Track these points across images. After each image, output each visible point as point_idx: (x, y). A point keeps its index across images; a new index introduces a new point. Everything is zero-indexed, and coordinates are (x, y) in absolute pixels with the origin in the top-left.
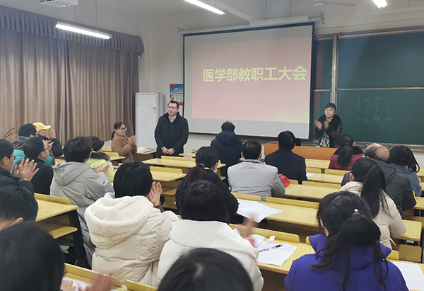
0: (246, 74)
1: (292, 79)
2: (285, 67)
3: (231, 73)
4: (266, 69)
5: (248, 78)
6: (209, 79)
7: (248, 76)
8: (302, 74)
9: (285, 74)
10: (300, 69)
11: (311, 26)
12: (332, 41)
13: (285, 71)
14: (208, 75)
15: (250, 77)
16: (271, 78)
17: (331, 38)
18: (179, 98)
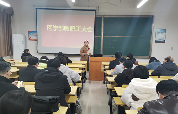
0: (67, 28)
1: (87, 31)
2: (84, 27)
3: (61, 28)
4: (76, 27)
5: (68, 30)
8: (91, 30)
10: (90, 28)
11: (94, 11)
12: (102, 18)
13: (84, 28)
14: (49, 28)
16: (78, 31)
17: (101, 17)
18: (34, 37)
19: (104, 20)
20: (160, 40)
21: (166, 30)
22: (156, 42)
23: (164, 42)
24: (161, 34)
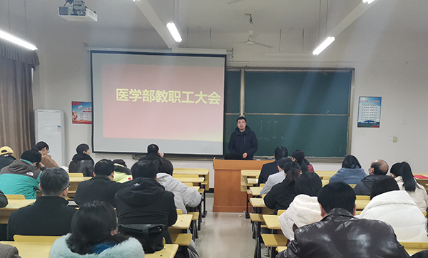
0: (163, 95)
1: (208, 103)
2: (201, 92)
3: (147, 94)
4: (183, 92)
5: (165, 100)
6: (123, 98)
7: (165, 98)
8: (217, 99)
9: (201, 98)
10: (214, 95)
11: (224, 58)
12: (240, 72)
13: (201, 95)
14: (122, 94)
15: (167, 99)
16: (188, 101)
17: (239, 70)
18: (84, 116)
19: (245, 77)
20: (369, 121)
21: (380, 99)
22: (360, 125)
23: (377, 125)
24: (370, 109)
